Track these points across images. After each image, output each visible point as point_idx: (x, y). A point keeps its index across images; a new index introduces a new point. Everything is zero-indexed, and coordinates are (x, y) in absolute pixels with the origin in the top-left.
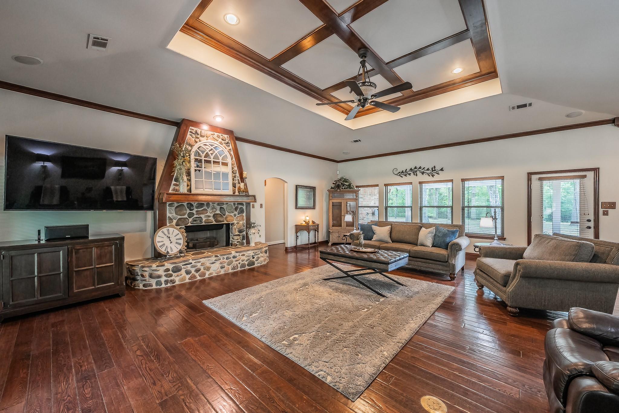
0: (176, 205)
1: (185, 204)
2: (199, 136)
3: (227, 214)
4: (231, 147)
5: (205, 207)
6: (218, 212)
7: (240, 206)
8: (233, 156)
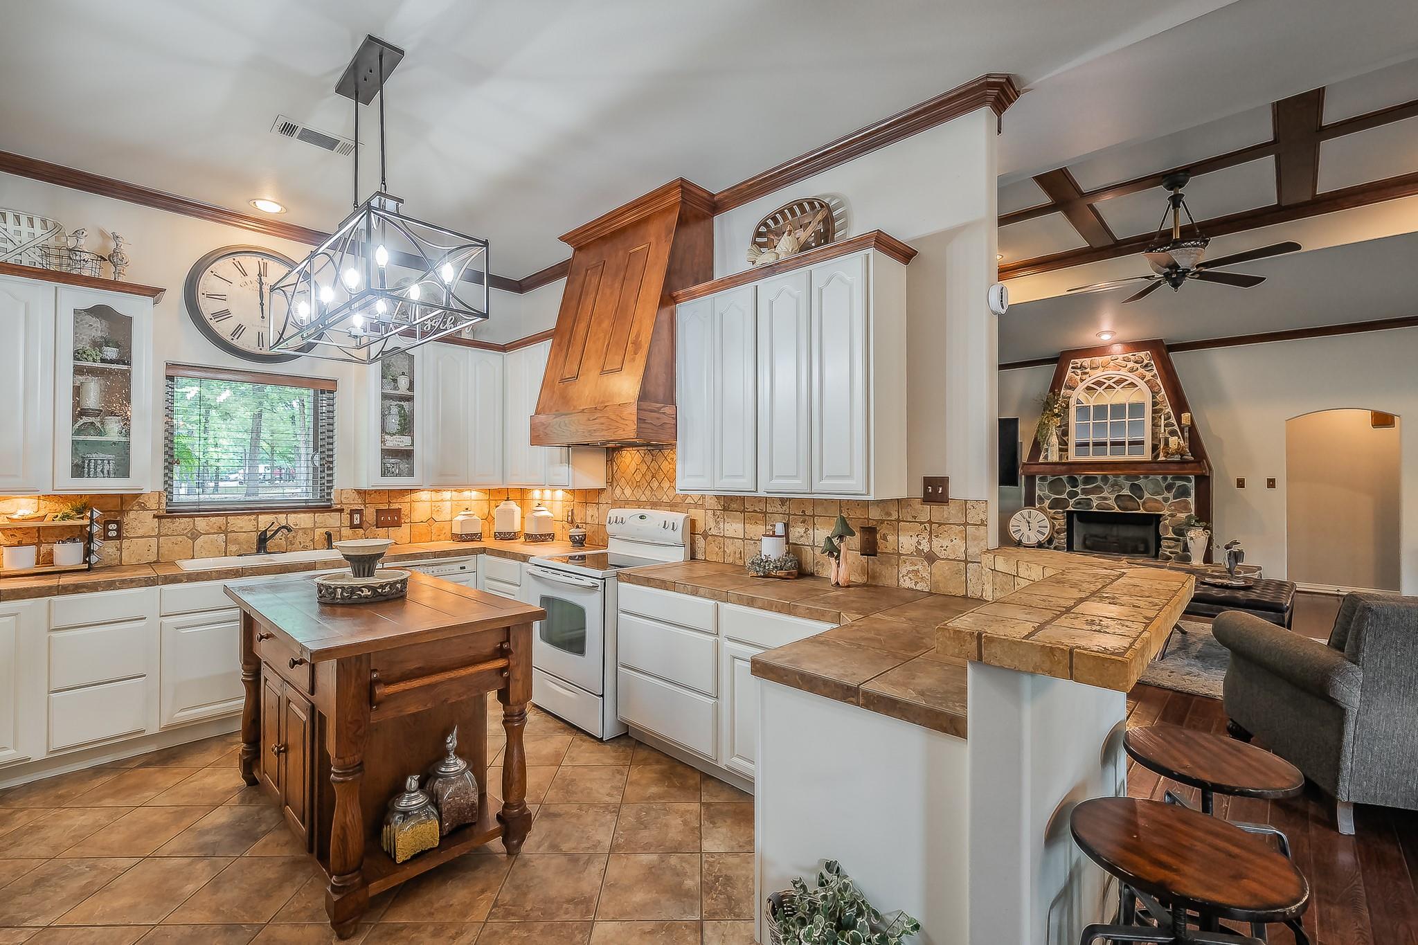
0: (1050, 478)
1: (1064, 478)
2: (1088, 370)
3: (1147, 495)
4: (1155, 371)
5: (1099, 483)
6: (1126, 492)
7: (1179, 483)
8: (1162, 386)
